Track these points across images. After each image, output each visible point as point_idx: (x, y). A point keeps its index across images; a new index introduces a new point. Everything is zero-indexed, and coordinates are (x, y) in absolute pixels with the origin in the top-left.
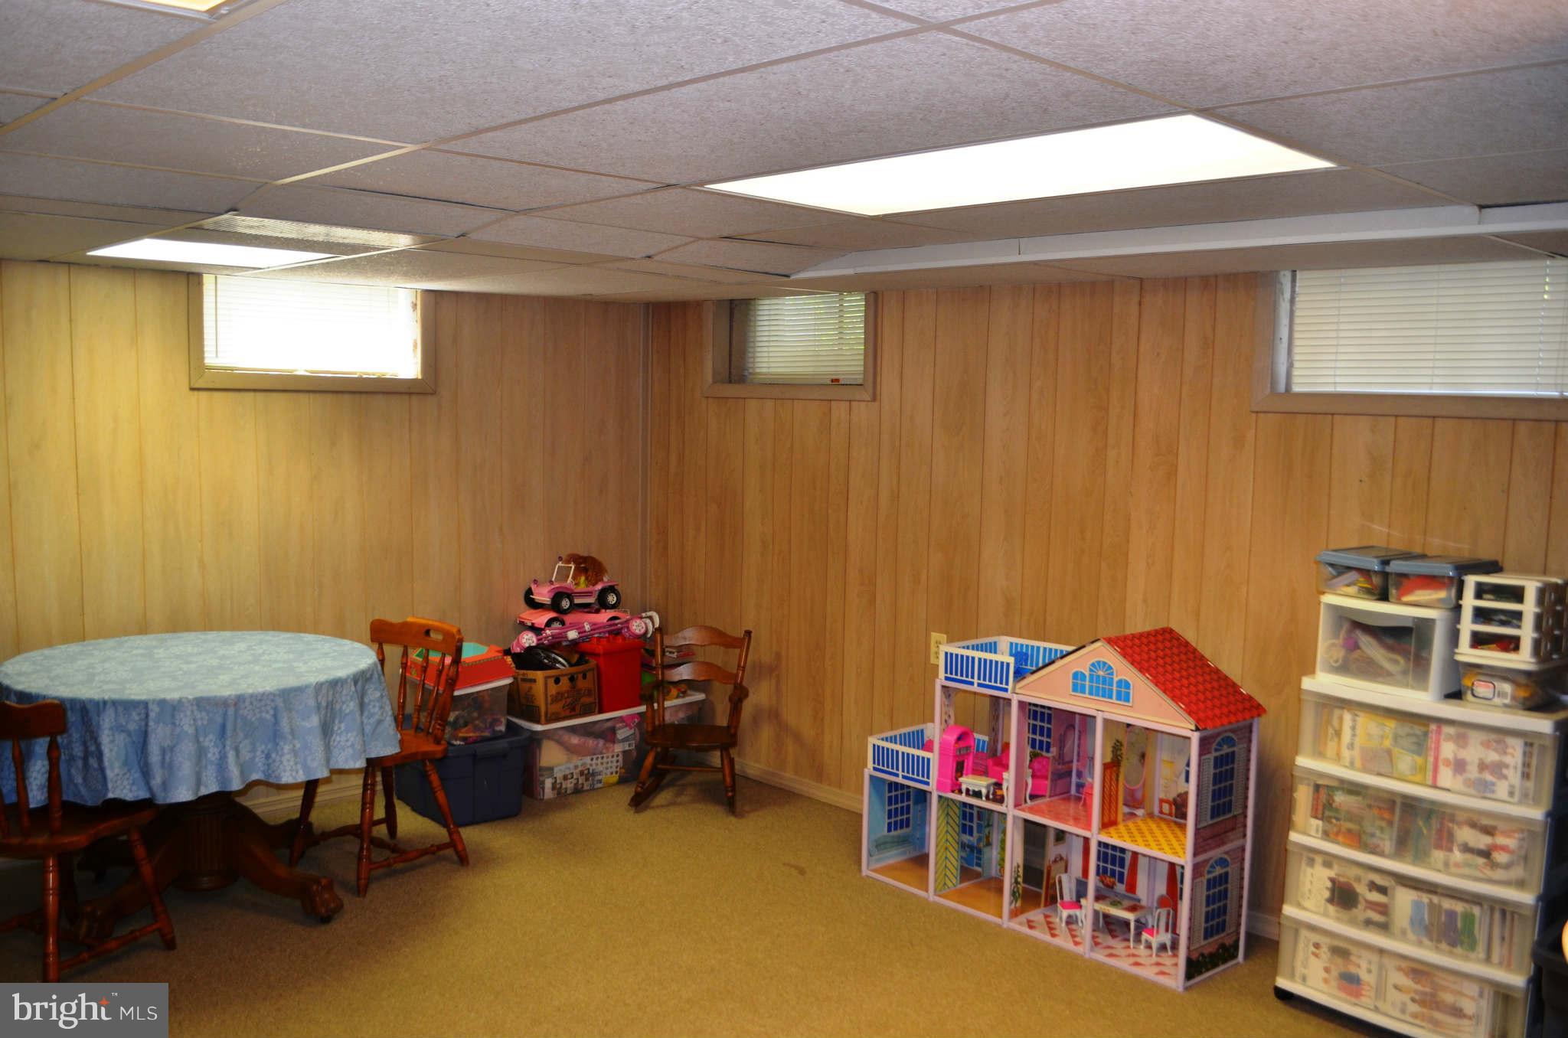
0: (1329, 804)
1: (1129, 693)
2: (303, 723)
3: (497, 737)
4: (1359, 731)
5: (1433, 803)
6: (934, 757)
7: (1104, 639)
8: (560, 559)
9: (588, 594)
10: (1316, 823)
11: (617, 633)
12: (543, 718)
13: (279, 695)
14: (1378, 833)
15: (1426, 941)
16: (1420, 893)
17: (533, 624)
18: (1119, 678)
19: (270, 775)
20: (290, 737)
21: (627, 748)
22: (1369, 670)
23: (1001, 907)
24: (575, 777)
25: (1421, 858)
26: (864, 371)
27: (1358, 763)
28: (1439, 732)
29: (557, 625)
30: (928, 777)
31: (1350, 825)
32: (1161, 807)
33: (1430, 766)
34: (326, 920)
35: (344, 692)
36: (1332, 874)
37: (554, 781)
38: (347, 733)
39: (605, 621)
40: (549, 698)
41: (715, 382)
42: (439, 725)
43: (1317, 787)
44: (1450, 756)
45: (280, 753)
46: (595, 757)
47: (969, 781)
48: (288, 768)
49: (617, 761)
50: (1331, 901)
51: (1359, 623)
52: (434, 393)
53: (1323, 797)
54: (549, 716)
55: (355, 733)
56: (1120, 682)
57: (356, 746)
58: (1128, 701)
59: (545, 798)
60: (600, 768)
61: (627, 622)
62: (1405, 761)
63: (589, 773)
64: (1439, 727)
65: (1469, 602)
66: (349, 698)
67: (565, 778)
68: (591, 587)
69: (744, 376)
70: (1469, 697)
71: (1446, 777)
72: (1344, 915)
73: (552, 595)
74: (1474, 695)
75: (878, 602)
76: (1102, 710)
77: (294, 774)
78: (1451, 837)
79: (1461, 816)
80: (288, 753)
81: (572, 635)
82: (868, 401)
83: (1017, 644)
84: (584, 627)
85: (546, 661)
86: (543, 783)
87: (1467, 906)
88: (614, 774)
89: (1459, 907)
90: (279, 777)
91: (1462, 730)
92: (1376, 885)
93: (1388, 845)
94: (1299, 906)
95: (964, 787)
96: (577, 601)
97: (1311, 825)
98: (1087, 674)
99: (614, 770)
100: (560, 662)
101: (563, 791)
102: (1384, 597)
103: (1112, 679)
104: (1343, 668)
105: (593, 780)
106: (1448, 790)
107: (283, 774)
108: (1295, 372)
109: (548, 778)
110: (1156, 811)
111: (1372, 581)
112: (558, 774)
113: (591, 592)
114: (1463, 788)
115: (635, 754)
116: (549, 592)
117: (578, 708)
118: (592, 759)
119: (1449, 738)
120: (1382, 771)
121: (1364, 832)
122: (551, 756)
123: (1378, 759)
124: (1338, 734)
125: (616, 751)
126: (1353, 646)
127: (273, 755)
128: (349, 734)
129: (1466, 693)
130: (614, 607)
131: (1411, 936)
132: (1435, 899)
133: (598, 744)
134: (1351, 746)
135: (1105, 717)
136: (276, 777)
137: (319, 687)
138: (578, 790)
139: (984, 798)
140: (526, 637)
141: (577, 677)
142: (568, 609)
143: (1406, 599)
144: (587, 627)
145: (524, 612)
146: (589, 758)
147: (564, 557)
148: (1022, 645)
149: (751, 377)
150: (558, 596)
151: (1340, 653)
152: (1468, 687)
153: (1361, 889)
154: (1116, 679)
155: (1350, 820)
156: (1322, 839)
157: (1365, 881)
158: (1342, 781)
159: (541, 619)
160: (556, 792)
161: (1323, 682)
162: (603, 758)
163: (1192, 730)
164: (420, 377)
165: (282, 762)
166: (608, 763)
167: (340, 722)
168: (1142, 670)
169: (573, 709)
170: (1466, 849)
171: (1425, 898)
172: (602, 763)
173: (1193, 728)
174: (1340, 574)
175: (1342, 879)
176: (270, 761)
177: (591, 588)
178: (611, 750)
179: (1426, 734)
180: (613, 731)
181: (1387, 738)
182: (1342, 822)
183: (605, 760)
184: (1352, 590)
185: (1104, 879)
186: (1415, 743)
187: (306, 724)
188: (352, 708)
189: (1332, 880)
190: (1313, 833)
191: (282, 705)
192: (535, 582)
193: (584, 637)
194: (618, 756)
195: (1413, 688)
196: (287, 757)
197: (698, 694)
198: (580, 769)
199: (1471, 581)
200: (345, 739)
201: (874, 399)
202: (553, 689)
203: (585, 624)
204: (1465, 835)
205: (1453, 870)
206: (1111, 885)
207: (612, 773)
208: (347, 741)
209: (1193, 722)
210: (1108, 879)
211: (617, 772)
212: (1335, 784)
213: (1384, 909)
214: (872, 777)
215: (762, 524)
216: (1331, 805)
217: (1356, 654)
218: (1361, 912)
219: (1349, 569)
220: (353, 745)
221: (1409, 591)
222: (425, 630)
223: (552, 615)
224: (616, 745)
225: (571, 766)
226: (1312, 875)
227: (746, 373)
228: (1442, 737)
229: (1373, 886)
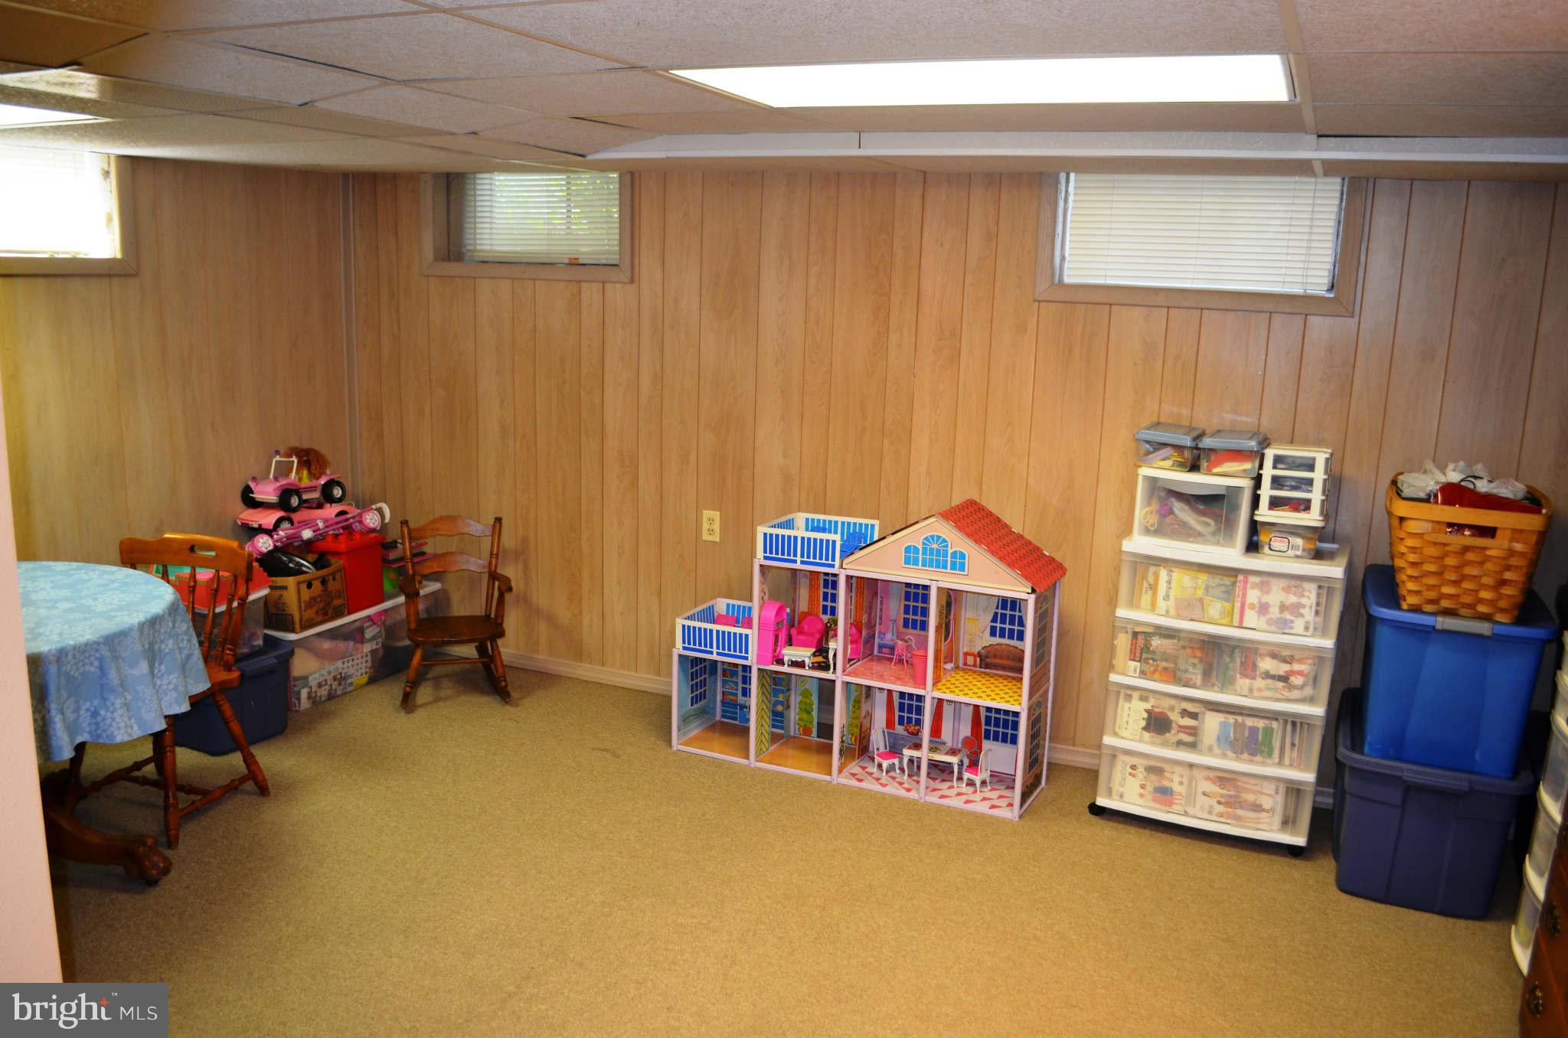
0: (1147, 647)
1: (964, 563)
2: (131, 672)
3: (256, 653)
4: (1174, 584)
5: (1240, 640)
6: (753, 634)
7: (940, 514)
8: (277, 452)
9: (312, 489)
10: (1134, 665)
11: (348, 529)
12: (297, 626)
13: (104, 644)
14: (1191, 669)
15: (1230, 753)
16: (1227, 716)
17: (260, 525)
18: (953, 550)
19: (99, 736)
20: (121, 689)
21: (375, 647)
22: (1184, 532)
23: (830, 766)
24: (329, 683)
25: (1227, 684)
26: (620, 250)
27: (1173, 612)
28: (1246, 582)
29: (286, 525)
30: (747, 652)
31: (1165, 664)
32: (965, 659)
33: (1237, 610)
34: (152, 883)
35: (162, 630)
36: (1148, 706)
37: (309, 690)
38: (168, 675)
39: (333, 516)
40: (303, 605)
41: (436, 259)
42: (229, 649)
43: (1135, 634)
44: (1255, 601)
45: (111, 709)
46: (345, 660)
47: (790, 653)
48: (122, 725)
49: (367, 662)
50: (1146, 728)
51: (1174, 491)
52: (136, 275)
53: (1141, 642)
54: (303, 623)
55: (176, 675)
56: (954, 554)
57: (180, 688)
58: (964, 571)
59: (302, 709)
60: (352, 671)
61: (360, 515)
62: (1215, 608)
63: (341, 677)
64: (1246, 577)
65: (1268, 472)
66: (167, 636)
67: (320, 685)
68: (314, 481)
69: (463, 253)
70: (1266, 550)
71: (1251, 618)
72: (1159, 739)
73: (279, 492)
74: (1270, 549)
75: (641, 482)
76: (936, 579)
77: (129, 731)
78: (1255, 666)
79: (1263, 649)
80: (121, 708)
81: (307, 534)
82: (625, 283)
83: (813, 520)
84: (317, 524)
85: (291, 565)
86: (299, 693)
87: (1267, 721)
88: (364, 675)
89: (1260, 724)
90: (112, 736)
91: (1265, 579)
92: (1188, 712)
93: (1198, 679)
94: (1116, 734)
95: (786, 659)
96: (305, 497)
97: (1129, 667)
98: (920, 548)
99: (364, 671)
100: (305, 566)
101: (318, 699)
102: (1194, 468)
103: (947, 551)
104: (1157, 531)
105: (345, 684)
106: (1254, 629)
107: (116, 733)
108: (1066, 265)
109: (303, 687)
110: (961, 664)
111: (1183, 454)
112: (313, 682)
113: (315, 487)
114: (1265, 626)
115: (381, 652)
116: (275, 490)
117: (330, 611)
118: (343, 663)
119: (1255, 586)
120: (1193, 617)
121: (1179, 669)
122: (303, 665)
123: (1190, 607)
124: (1154, 588)
125: (365, 651)
126: (1166, 512)
127: (102, 712)
128: (171, 677)
129: (1263, 547)
130: (340, 500)
131: (1216, 750)
132: (1240, 719)
133: (348, 646)
134: (1167, 598)
135: (940, 586)
136: (108, 736)
137: (142, 625)
138: (331, 697)
139: (807, 668)
140: (261, 540)
141: (329, 579)
142: (299, 505)
143: (1215, 470)
144: (321, 524)
145: (242, 512)
146: (341, 661)
147: (282, 451)
148: (819, 520)
149: (470, 254)
150: (286, 494)
151: (1154, 519)
152: (1266, 543)
153: (1174, 716)
154: (950, 551)
155: (1166, 660)
156: (1140, 677)
157: (1177, 710)
158: (1158, 627)
159: (269, 519)
160: (311, 701)
161: (1139, 543)
162: (353, 660)
163: (1028, 593)
164: (119, 256)
165: (113, 719)
166: (357, 664)
167: (161, 664)
168: (978, 541)
169: (326, 614)
170: (1268, 675)
171: (1231, 719)
172: (353, 666)
173: (1030, 591)
174: (1156, 450)
175: (1157, 710)
176: (99, 719)
177: (314, 483)
178: (360, 650)
179: (1234, 584)
180: (361, 631)
181: (1200, 588)
182: (1158, 662)
183: (356, 662)
184: (1168, 463)
185: (908, 728)
186: (1225, 592)
187: (135, 672)
188: (170, 646)
189: (1147, 711)
190: (1131, 673)
191: (108, 654)
192: (254, 479)
193: (320, 537)
194: (367, 656)
195: (1223, 546)
196: (120, 712)
197: (432, 583)
198: (333, 674)
199: (1270, 454)
200: (167, 682)
201: (632, 281)
202: (306, 595)
203: (318, 522)
204: (1267, 664)
205: (1256, 693)
206: (915, 732)
207: (362, 675)
208: (170, 683)
209: (1029, 585)
210: (913, 728)
211: (366, 673)
212: (1150, 630)
213: (1193, 731)
214: (680, 656)
215: (501, 408)
216: (1148, 648)
217: (1169, 519)
218: (1172, 736)
219: (1166, 445)
220: (175, 689)
221: (1218, 464)
222: (189, 546)
223: (280, 514)
224: (365, 645)
225: (324, 672)
226: (1130, 708)
227: (464, 250)
228: (1249, 586)
229: (1185, 713)
